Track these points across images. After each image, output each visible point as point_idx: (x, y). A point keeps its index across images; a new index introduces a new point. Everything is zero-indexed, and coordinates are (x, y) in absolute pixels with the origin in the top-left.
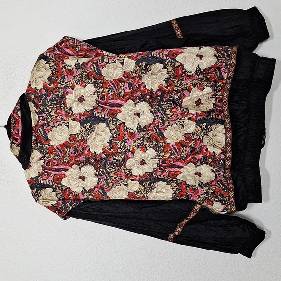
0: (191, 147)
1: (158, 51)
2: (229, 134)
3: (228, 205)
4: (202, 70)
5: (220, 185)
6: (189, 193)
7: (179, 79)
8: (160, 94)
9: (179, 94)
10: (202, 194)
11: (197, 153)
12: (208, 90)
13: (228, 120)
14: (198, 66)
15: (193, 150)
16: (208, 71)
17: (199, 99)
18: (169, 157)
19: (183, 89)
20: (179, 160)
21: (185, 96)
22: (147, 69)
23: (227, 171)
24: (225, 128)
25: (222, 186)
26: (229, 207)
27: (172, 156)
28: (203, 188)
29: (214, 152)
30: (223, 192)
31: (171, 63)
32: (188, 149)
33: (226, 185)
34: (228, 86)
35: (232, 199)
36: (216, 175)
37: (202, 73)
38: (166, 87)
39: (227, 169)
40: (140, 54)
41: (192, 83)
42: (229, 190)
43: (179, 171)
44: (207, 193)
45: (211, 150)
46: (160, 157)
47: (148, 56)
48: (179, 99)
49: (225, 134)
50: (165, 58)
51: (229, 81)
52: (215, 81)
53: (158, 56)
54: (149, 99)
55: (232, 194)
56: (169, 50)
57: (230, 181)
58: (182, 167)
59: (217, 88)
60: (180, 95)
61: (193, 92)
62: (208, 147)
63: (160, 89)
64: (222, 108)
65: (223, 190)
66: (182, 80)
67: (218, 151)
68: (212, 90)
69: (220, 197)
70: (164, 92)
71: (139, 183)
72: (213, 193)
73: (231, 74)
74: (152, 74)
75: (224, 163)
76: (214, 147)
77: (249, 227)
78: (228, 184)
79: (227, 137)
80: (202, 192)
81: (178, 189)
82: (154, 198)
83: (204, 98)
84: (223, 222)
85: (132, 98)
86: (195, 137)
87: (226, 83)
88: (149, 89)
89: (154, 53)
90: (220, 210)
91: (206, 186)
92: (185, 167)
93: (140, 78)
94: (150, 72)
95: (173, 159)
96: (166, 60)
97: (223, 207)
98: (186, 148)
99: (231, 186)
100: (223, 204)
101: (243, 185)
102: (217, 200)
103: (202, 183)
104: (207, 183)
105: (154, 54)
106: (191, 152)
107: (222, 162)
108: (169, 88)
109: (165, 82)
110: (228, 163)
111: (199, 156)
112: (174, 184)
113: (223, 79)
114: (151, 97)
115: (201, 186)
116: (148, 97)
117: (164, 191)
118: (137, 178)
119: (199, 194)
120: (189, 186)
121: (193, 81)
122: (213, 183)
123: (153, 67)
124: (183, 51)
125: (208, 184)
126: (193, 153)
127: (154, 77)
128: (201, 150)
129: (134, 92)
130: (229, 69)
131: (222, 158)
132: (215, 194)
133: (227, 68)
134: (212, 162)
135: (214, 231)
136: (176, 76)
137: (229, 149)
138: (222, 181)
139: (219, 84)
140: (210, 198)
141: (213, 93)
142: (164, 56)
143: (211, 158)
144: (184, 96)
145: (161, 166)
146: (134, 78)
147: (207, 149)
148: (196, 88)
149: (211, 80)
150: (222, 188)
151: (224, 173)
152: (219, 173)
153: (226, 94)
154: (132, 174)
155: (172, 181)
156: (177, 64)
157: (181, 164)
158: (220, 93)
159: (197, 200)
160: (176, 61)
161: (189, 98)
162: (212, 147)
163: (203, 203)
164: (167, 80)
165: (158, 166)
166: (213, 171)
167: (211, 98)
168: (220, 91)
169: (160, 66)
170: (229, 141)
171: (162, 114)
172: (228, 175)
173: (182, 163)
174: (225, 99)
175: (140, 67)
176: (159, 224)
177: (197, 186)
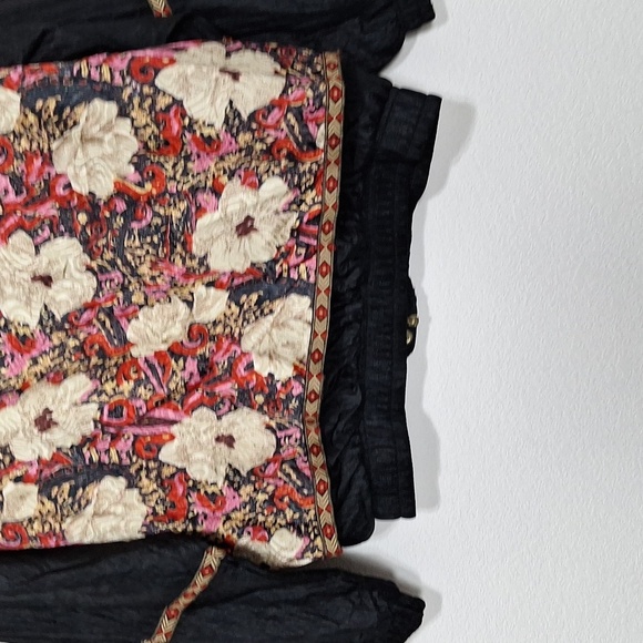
0: (203, 359)
1: (94, 60)
2: (323, 326)
3: (316, 536)
4: (245, 117)
5: (288, 475)
6: (197, 509)
7: (178, 156)
8: (121, 206)
9: (183, 206)
10: (235, 509)
11: (220, 380)
12: (274, 186)
13: (325, 283)
14: (231, 102)
15: (206, 367)
16: (265, 117)
17: (248, 218)
18: (133, 394)
19: (194, 190)
20: (163, 402)
21: (205, 211)
22: (64, 124)
23: (312, 428)
24: (312, 306)
25: (294, 476)
26: (318, 541)
27: (141, 390)
28: (237, 490)
29: (271, 375)
30: (297, 497)
31: (143, 98)
32: (192, 365)
33: (307, 472)
34: (334, 172)
35: (327, 518)
36: (278, 440)
37: (246, 127)
38: (141, 185)
39: (311, 422)
40: (33, 72)
41: (221, 165)
42: (315, 489)
43: (166, 433)
44: (252, 501)
45: (263, 367)
46: (104, 397)
47: (61, 79)
48: (186, 220)
49: (312, 324)
50: (118, 80)
51: (335, 154)
52: (290, 156)
53: (95, 75)
54: (84, 227)
55: (324, 501)
56: (129, 55)
57: (319, 460)
58: (174, 422)
59: (300, 178)
60: (188, 208)
61: (228, 197)
62: (254, 358)
63: (121, 191)
64: (317, 238)
65: (299, 490)
66: (187, 158)
67: (284, 372)
68: (285, 187)
69: (289, 513)
70: (133, 202)
71: (40, 492)
72: (271, 501)
73: (336, 128)
74: (84, 139)
75: (301, 408)
76: (270, 357)
77: (375, 594)
78: (313, 469)
79: (314, 334)
80: (237, 502)
81: (163, 501)
82: (85, 533)
83: (264, 213)
84: (300, 591)
85: (27, 223)
86: (219, 329)
87: (327, 162)
88: (85, 192)
89: (82, 67)
90: (292, 554)
91: (247, 481)
92: (186, 420)
93: (48, 159)
94: (76, 132)
95: (146, 402)
96: (122, 89)
97: (300, 543)
98: (185, 361)
99: (322, 476)
100: (299, 533)
101: (361, 472)
102: (283, 523)
103: (236, 472)
104: (252, 472)
105: (79, 71)
106: (202, 373)
107: (294, 404)
108: (148, 186)
109: (132, 168)
110: (312, 408)
111: (227, 388)
112: (148, 484)
113: (312, 145)
114: (94, 218)
115: (231, 484)
116: (82, 218)
117: (120, 509)
118: (33, 471)
119: (228, 508)
120: (195, 486)
121: (222, 158)
122: (271, 469)
123: (82, 113)
124: (176, 56)
125: (256, 474)
126: (206, 378)
127: (93, 150)
128: (231, 369)
129: (33, 202)
130: (327, 108)
131: (295, 392)
132: (274, 505)
133: (321, 105)
134: (267, 402)
135: (274, 618)
136: (168, 145)
137: (316, 368)
138: (294, 460)
139: (307, 166)
140: (261, 518)
141: (291, 197)
142: (117, 75)
143: (262, 391)
144: (200, 210)
145: (109, 425)
146: (27, 157)
147: (250, 366)
148: (236, 181)
149: (279, 151)
150: (294, 483)
151: (303, 432)
152: (289, 432)
153: (332, 198)
154: (12, 459)
155: (143, 473)
156: (162, 102)
157: (171, 415)
158: (310, 195)
159: (222, 530)
160: (157, 91)
161: (217, 215)
162: (266, 359)
163: (240, 536)
164: (139, 162)
165: (96, 427)
166: (269, 427)
167: (284, 211)
168: (311, 187)
169: (105, 109)
170: (320, 344)
171: (124, 276)
172: (314, 437)
173: (176, 409)
174: (331, 215)
175: (39, 115)
176: (104, 616)
177: (220, 484)
